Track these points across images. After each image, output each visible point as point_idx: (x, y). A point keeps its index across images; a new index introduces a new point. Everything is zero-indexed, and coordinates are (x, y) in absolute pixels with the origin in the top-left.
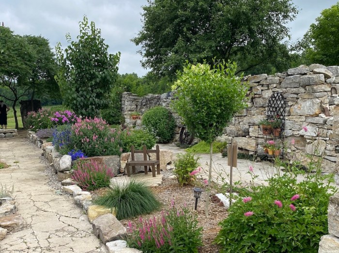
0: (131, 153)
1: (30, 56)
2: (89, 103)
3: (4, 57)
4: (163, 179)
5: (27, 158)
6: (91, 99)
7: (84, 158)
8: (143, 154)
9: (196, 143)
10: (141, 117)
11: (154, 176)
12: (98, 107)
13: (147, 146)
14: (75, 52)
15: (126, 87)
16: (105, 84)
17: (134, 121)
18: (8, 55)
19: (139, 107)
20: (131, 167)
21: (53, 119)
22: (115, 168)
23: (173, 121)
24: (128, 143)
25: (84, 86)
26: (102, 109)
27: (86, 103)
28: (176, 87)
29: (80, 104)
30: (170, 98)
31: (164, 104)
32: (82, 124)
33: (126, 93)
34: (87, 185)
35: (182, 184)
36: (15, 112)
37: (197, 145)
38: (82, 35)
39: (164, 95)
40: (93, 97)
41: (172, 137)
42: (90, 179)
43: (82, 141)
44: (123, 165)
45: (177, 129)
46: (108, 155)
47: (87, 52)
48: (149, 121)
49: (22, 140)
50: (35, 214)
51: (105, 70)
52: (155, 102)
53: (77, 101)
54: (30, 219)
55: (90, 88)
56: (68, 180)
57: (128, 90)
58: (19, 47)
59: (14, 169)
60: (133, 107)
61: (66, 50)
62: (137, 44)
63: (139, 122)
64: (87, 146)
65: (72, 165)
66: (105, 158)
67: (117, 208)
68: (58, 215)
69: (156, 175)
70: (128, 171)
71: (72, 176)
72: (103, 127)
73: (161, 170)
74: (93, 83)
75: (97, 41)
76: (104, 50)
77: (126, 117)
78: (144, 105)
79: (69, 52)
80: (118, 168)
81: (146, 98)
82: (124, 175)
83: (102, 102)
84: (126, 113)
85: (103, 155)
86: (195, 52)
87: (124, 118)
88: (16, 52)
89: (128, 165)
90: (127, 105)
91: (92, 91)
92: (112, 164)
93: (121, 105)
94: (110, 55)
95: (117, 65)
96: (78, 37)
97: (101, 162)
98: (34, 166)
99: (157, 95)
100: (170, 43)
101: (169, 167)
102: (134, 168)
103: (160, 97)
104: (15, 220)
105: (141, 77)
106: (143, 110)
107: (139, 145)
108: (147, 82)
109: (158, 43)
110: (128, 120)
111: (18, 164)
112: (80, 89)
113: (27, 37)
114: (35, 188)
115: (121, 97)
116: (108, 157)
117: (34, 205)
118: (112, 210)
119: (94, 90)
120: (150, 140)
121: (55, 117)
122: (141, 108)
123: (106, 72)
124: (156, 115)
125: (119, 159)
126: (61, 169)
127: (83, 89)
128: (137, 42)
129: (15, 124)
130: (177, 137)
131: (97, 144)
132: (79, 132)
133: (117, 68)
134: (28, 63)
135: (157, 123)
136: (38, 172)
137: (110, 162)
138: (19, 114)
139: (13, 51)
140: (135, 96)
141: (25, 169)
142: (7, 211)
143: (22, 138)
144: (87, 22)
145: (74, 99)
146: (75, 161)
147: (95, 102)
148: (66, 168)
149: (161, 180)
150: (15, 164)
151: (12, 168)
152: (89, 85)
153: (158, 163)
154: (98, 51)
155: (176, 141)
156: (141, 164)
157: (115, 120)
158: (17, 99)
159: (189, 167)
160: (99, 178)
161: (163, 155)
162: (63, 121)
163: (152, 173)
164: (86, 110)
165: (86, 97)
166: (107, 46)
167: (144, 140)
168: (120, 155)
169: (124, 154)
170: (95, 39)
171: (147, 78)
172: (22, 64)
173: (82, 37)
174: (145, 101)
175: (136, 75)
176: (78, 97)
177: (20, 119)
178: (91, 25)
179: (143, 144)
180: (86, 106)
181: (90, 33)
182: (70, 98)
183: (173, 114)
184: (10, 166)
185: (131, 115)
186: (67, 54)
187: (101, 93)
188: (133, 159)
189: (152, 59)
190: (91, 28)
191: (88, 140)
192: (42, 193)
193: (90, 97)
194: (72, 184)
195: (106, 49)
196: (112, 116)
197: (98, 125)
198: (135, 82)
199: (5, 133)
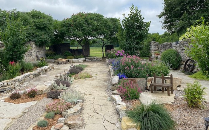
0: (153, 77)
1: (110, 26)
2: (132, 47)
3: (99, 27)
4: (175, 98)
5: (102, 73)
6: (133, 45)
7: (125, 79)
8: (161, 79)
9: (196, 72)
10: (161, 54)
11: (169, 95)
12: (137, 49)
13: (164, 74)
14: (126, 22)
15: (153, 39)
16: (141, 37)
17: (157, 56)
18: (100, 26)
19: (159, 49)
20: (153, 87)
21: (116, 54)
22: (143, 86)
23: (180, 58)
24: (152, 71)
25: (130, 39)
26: (139, 50)
27: (130, 47)
28: (182, 38)
29: (127, 48)
30: (178, 44)
31: (174, 48)
32: (126, 59)
33: (153, 42)
34: (125, 97)
35: (191, 106)
36: (103, 50)
37: (197, 73)
38: (131, 13)
39: (174, 43)
40: (134, 45)
41: (179, 67)
42: (128, 93)
43: (125, 69)
44: (149, 85)
45: (182, 62)
46: (139, 77)
47: (132, 22)
48: (165, 57)
49: (103, 63)
50: (91, 114)
51: (141, 30)
52: (169, 46)
53: (126, 46)
54: (87, 118)
55: (133, 40)
56: (116, 91)
57: (154, 40)
58: (105, 23)
59: (94, 79)
60: (156, 49)
61: (123, 21)
62: (160, 17)
63: (159, 57)
64: (128, 72)
65: (119, 82)
66: (137, 79)
67: (141, 124)
68: (104, 119)
69: (170, 94)
70: (152, 89)
71: (118, 89)
72: (137, 61)
73: (174, 90)
74: (135, 37)
75: (138, 16)
76: (142, 20)
77: (152, 54)
78: (162, 48)
79: (124, 22)
80: (145, 86)
81: (164, 44)
82: (149, 91)
83: (139, 47)
84: (153, 52)
85: (137, 77)
86: (194, 19)
87: (151, 54)
88: (104, 25)
89: (151, 85)
90: (153, 48)
91: (134, 41)
92: (142, 84)
93: (150, 47)
94: (145, 23)
95: (148, 28)
96: (128, 15)
97: (135, 82)
98: (103, 78)
99: (170, 43)
100: (178, 16)
101: (179, 88)
102: (155, 88)
103: (172, 44)
104: (76, 121)
105: (161, 34)
106: (162, 50)
107: (159, 73)
108: (164, 36)
109: (171, 16)
110: (153, 55)
111: (97, 76)
112: (128, 40)
113: (110, 18)
114: (98, 93)
115: (150, 44)
116: (139, 79)
117: (93, 107)
118: (137, 125)
119: (135, 41)
120: (166, 70)
121: (117, 53)
122: (161, 49)
123: (142, 31)
124: (169, 54)
125: (146, 81)
126: (113, 84)
127: (130, 40)
128: (160, 16)
129: (102, 55)
130: (183, 67)
131: (134, 71)
132: (124, 63)
133: (149, 29)
134: (109, 29)
135: (170, 58)
136: (104, 82)
137: (141, 82)
138: (104, 50)
139: (103, 24)
140: (158, 43)
141: (99, 79)
142: (75, 111)
143: (103, 62)
144: (133, 7)
145: (125, 45)
146: (121, 80)
147: (135, 47)
148: (115, 84)
149: (174, 99)
150: (95, 76)
151: (93, 78)
152: (133, 38)
153: (171, 87)
154: (138, 21)
155: (182, 69)
156: (160, 86)
157: (146, 55)
158: (104, 45)
159: (196, 94)
160: (133, 93)
161: (175, 80)
162: (121, 55)
163: (167, 91)
164: (130, 50)
165: (131, 44)
166: (143, 18)
167: (162, 70)
168: (147, 78)
169: (149, 78)
170: (137, 15)
171: (164, 35)
172: (106, 30)
173: (131, 15)
174: (163, 46)
175: (158, 34)
176: (127, 44)
177: (104, 53)
178: (136, 8)
179: (162, 72)
180: (130, 49)
181: (135, 12)
182: (123, 45)
183: (180, 54)
184: (93, 77)
185: (155, 53)
186: (123, 23)
187: (139, 42)
188: (155, 81)
189: (168, 25)
190: (135, 10)
191: (128, 68)
192: (101, 98)
193: (133, 44)
194: (117, 94)
195: (143, 20)
196: (145, 53)
197: (135, 60)
198: (158, 37)
199: (97, 59)
